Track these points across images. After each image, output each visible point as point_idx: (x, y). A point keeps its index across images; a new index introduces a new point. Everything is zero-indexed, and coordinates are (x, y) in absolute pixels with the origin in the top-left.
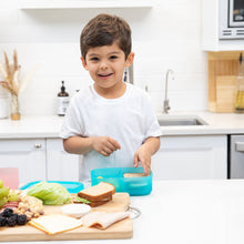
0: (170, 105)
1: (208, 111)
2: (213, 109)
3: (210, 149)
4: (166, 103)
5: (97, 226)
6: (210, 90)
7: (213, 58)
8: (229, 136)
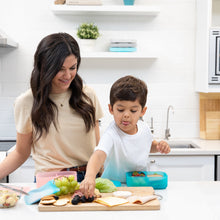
0: (170, 133)
1: (199, 138)
2: (204, 137)
3: (201, 166)
4: (167, 131)
5: (138, 202)
6: (201, 122)
7: (203, 98)
8: (216, 156)
